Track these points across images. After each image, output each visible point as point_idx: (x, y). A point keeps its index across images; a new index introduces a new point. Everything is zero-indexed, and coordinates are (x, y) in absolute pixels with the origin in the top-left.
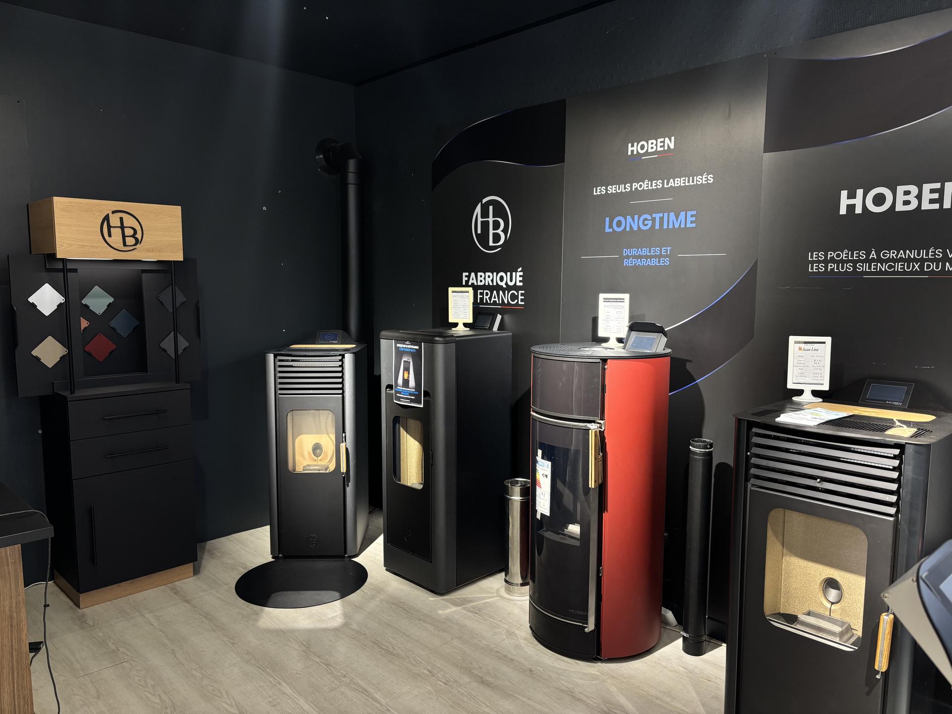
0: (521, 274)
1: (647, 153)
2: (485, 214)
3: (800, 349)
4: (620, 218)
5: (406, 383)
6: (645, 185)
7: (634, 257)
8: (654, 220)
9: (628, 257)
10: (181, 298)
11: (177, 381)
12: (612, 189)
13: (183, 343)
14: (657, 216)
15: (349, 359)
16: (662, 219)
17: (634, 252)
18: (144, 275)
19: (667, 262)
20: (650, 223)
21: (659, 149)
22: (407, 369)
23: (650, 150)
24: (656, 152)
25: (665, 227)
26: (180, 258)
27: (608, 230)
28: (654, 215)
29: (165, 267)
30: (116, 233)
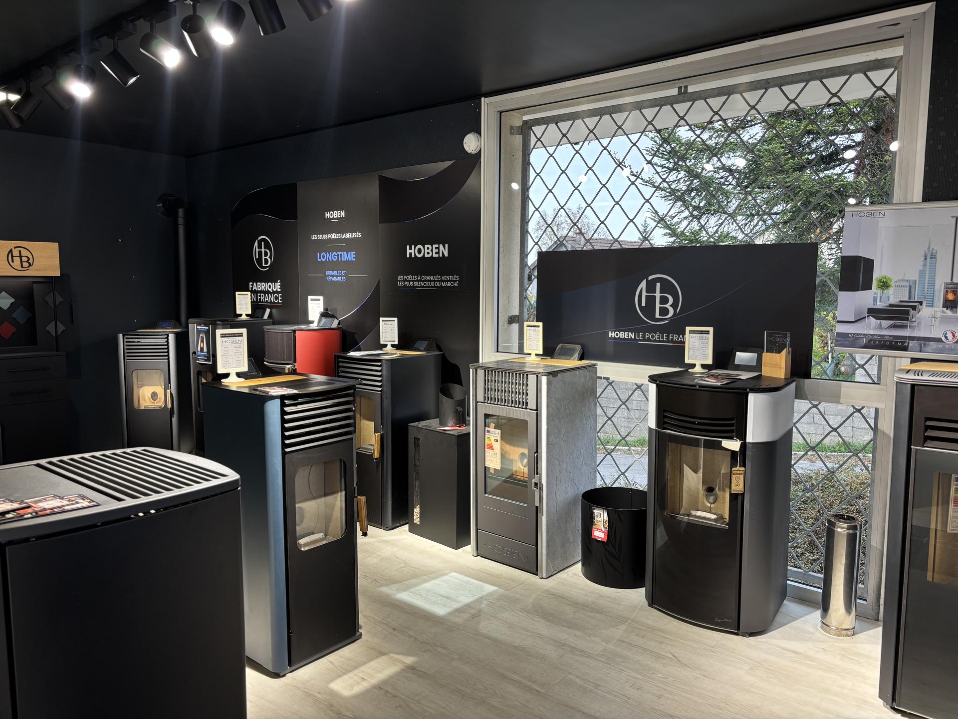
0: (280, 284)
1: (333, 218)
2: (260, 247)
3: (385, 324)
4: (324, 253)
5: (202, 349)
6: (333, 236)
7: (331, 276)
8: (338, 255)
9: (328, 276)
10: (59, 299)
11: (57, 351)
12: (320, 237)
13: (61, 328)
14: (339, 253)
15: (172, 337)
16: (341, 255)
17: (331, 273)
18: (35, 285)
19: (344, 279)
20: (336, 257)
21: (339, 217)
22: (202, 341)
23: (335, 217)
24: (337, 218)
25: (343, 260)
26: (58, 274)
27: (319, 260)
28: (338, 253)
29: (49, 280)
30: (17, 260)
